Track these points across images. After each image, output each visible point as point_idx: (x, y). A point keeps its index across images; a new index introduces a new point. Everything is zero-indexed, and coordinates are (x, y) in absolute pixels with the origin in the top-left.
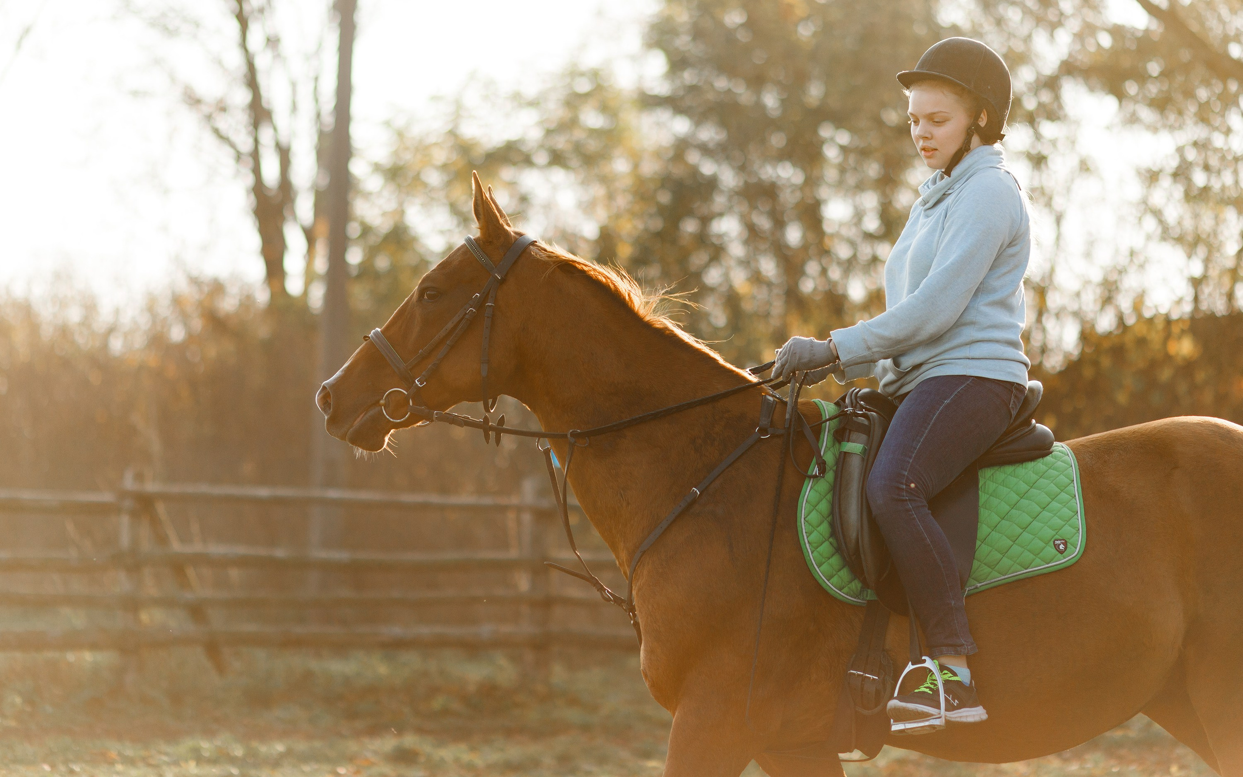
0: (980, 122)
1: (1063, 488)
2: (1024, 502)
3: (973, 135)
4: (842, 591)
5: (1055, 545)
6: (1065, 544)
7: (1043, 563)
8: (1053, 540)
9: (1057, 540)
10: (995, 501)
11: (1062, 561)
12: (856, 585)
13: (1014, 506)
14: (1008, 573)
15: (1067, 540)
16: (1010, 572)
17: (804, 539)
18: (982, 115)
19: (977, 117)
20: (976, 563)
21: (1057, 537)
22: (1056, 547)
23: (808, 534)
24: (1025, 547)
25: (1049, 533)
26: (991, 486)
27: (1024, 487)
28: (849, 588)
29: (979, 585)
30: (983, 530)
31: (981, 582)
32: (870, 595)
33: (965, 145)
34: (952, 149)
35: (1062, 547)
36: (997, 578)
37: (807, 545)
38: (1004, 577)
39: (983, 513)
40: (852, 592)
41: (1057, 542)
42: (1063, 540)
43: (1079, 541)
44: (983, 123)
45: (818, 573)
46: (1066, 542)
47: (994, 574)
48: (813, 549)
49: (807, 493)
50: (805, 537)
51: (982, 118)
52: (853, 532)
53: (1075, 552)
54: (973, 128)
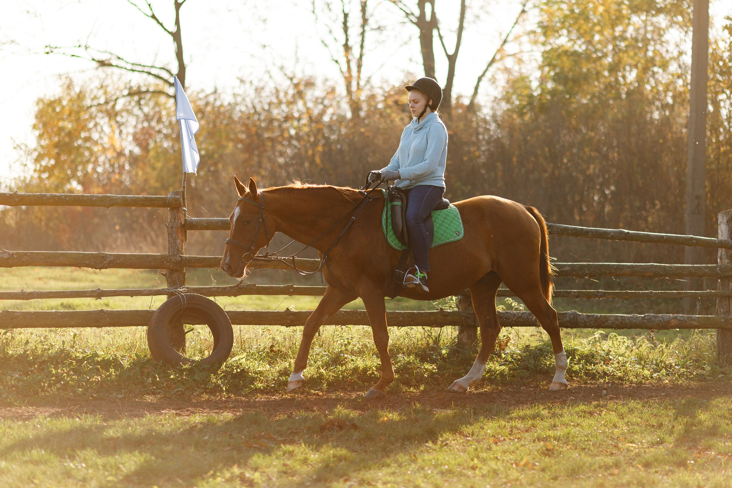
1: (456, 216)
2: (446, 220)
3: (427, 107)
4: (396, 246)
7: (453, 238)
10: (437, 220)
11: (458, 238)
12: (400, 244)
13: (443, 222)
15: (459, 232)
16: (444, 241)
17: (384, 230)
18: (430, 101)
20: (434, 238)
21: (456, 231)
22: (456, 234)
23: (386, 229)
24: (448, 234)
25: (454, 230)
26: (435, 216)
27: (445, 216)
28: (398, 245)
30: (435, 229)
32: (404, 247)
33: (424, 110)
34: (420, 111)
35: (458, 234)
36: (441, 242)
39: (435, 224)
40: (399, 247)
43: (462, 232)
44: (431, 103)
48: (387, 233)
49: (384, 217)
52: (400, 228)
53: (462, 235)
54: (427, 105)
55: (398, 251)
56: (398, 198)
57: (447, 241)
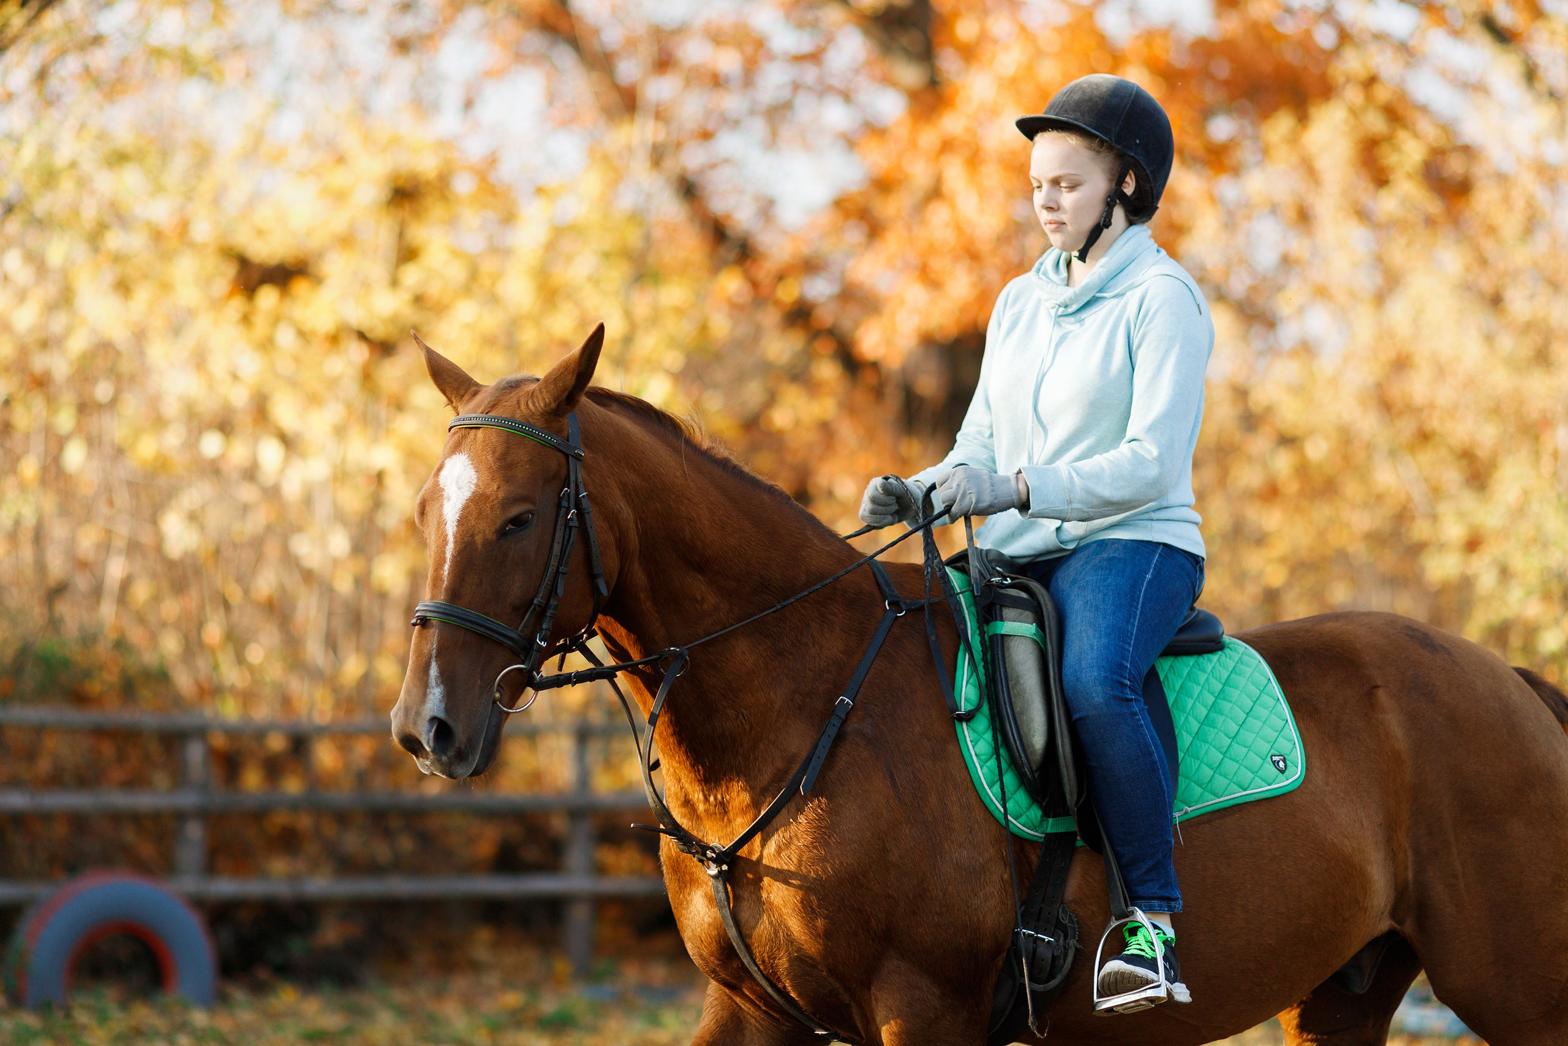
0: (1125, 188)
2: (1225, 705)
3: (1114, 206)
4: (1019, 820)
5: (1274, 762)
6: (1284, 760)
7: (1264, 784)
8: (1269, 756)
9: (1275, 756)
11: (1283, 783)
12: (1035, 813)
13: (1213, 708)
14: (1224, 795)
15: (1286, 757)
16: (1226, 793)
17: (969, 750)
18: (1128, 179)
19: (1120, 181)
21: (1273, 752)
22: (1275, 764)
23: (973, 743)
24: (1240, 762)
25: (1264, 747)
26: (1178, 682)
28: (1027, 816)
29: (1189, 809)
31: (1191, 805)
32: (1052, 826)
33: (1103, 219)
34: (1089, 222)
35: (1281, 764)
36: (1212, 802)
37: (975, 758)
38: (1218, 800)
40: (1030, 823)
41: (1275, 758)
42: (1282, 756)
43: (1298, 757)
44: (1129, 189)
45: (989, 796)
46: (1284, 758)
47: (1208, 795)
48: (982, 763)
49: (964, 689)
50: (971, 748)
51: (1127, 182)
52: (1038, 740)
53: (1296, 773)
54: (1115, 197)
55: (1032, 843)
56: (1016, 603)
57: (1236, 795)
